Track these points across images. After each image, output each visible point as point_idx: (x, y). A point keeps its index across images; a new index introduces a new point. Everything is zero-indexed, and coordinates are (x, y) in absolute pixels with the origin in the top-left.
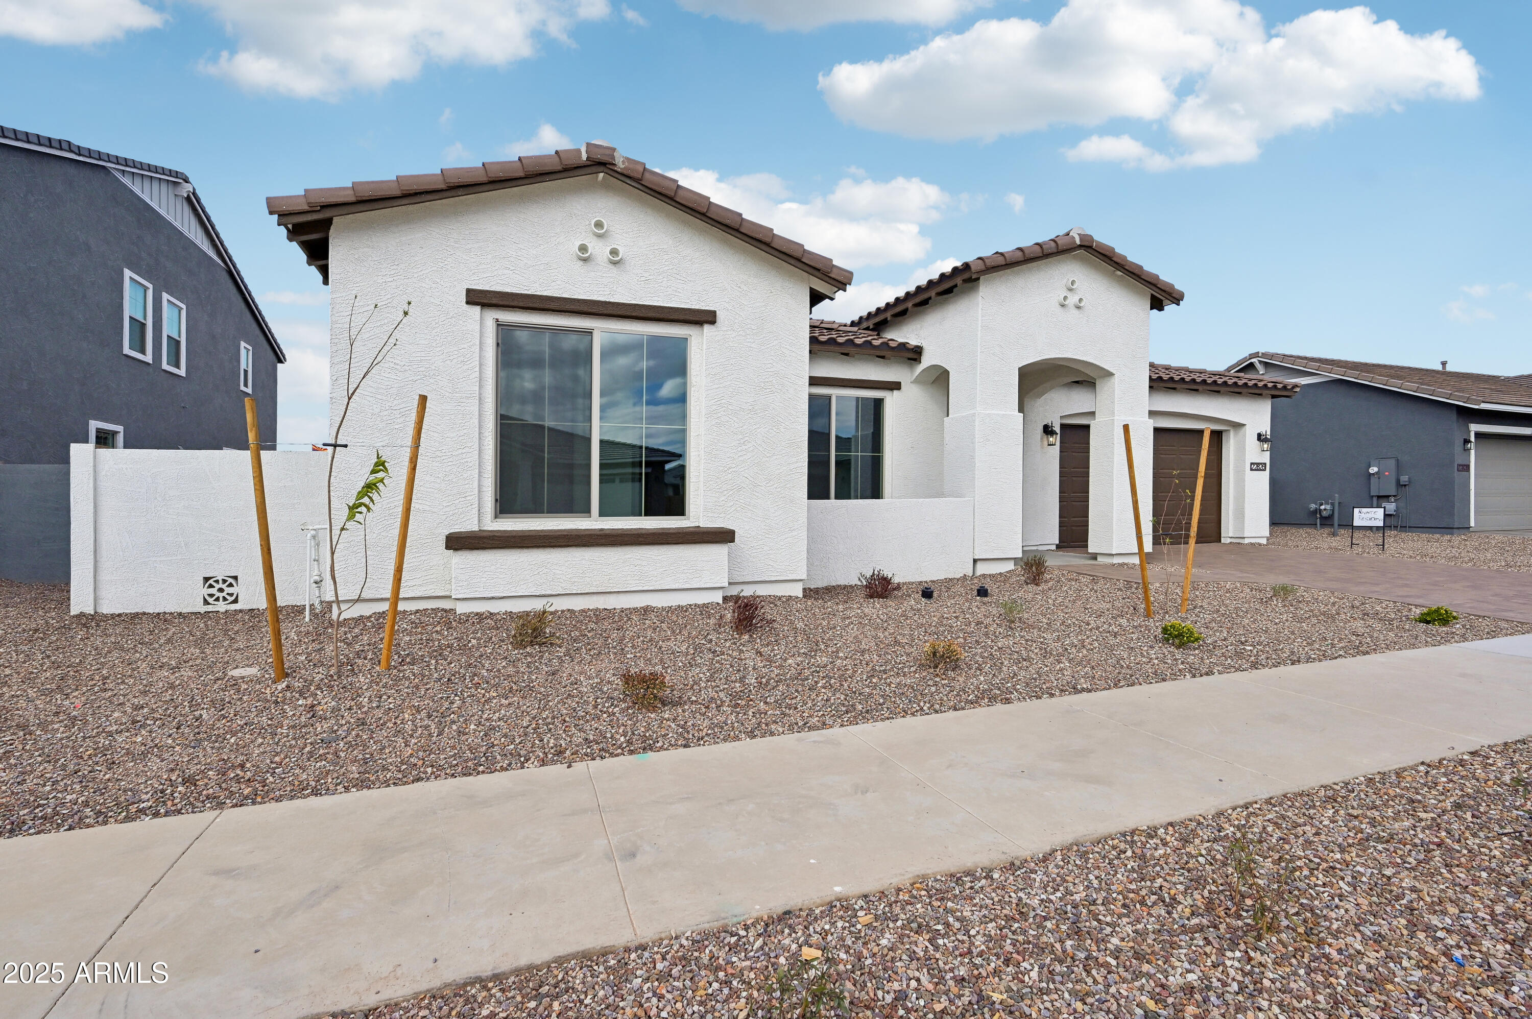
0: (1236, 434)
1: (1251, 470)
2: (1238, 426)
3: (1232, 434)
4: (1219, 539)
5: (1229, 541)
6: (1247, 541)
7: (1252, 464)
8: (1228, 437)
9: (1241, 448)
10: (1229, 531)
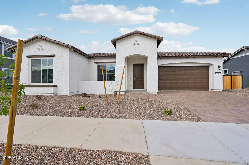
0: (212, 66)
1: (216, 74)
2: (212, 64)
3: (211, 66)
4: (209, 90)
5: (211, 90)
6: (215, 90)
7: (216, 73)
8: (210, 67)
9: (213, 69)
10: (211, 88)
